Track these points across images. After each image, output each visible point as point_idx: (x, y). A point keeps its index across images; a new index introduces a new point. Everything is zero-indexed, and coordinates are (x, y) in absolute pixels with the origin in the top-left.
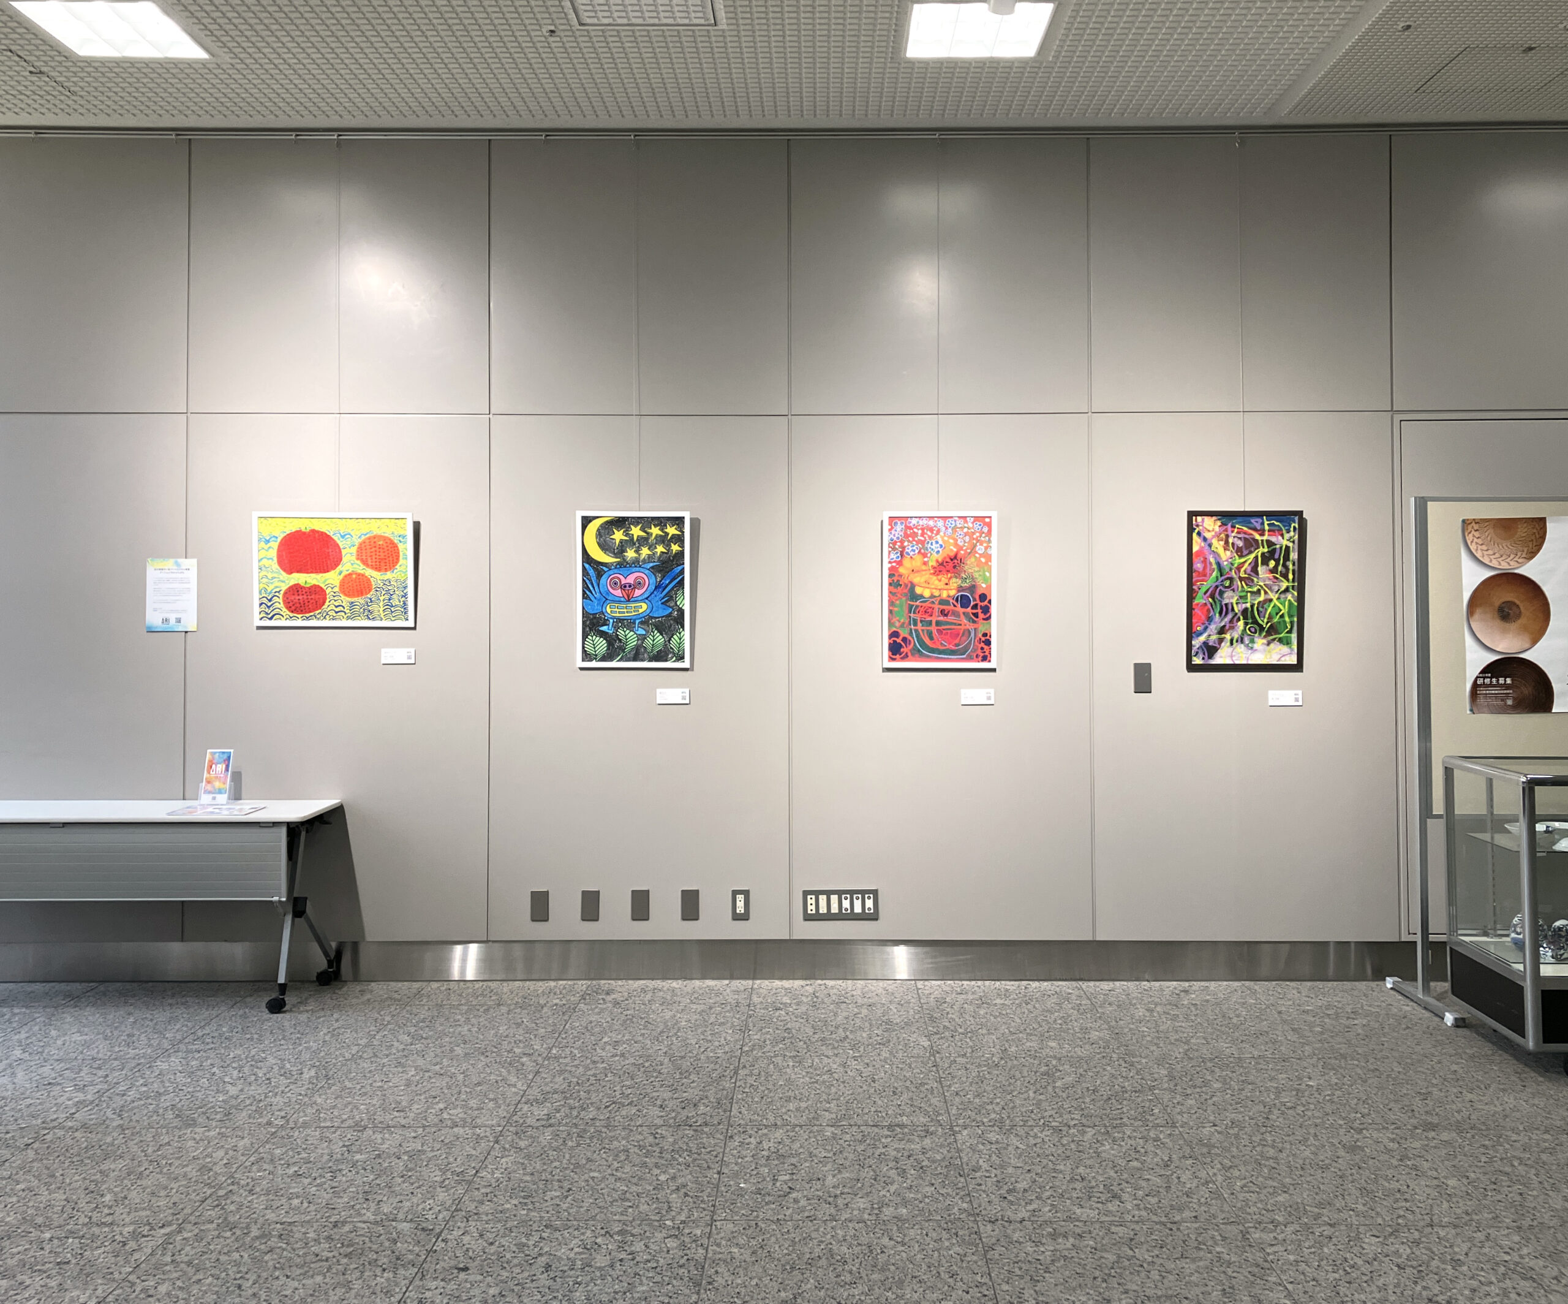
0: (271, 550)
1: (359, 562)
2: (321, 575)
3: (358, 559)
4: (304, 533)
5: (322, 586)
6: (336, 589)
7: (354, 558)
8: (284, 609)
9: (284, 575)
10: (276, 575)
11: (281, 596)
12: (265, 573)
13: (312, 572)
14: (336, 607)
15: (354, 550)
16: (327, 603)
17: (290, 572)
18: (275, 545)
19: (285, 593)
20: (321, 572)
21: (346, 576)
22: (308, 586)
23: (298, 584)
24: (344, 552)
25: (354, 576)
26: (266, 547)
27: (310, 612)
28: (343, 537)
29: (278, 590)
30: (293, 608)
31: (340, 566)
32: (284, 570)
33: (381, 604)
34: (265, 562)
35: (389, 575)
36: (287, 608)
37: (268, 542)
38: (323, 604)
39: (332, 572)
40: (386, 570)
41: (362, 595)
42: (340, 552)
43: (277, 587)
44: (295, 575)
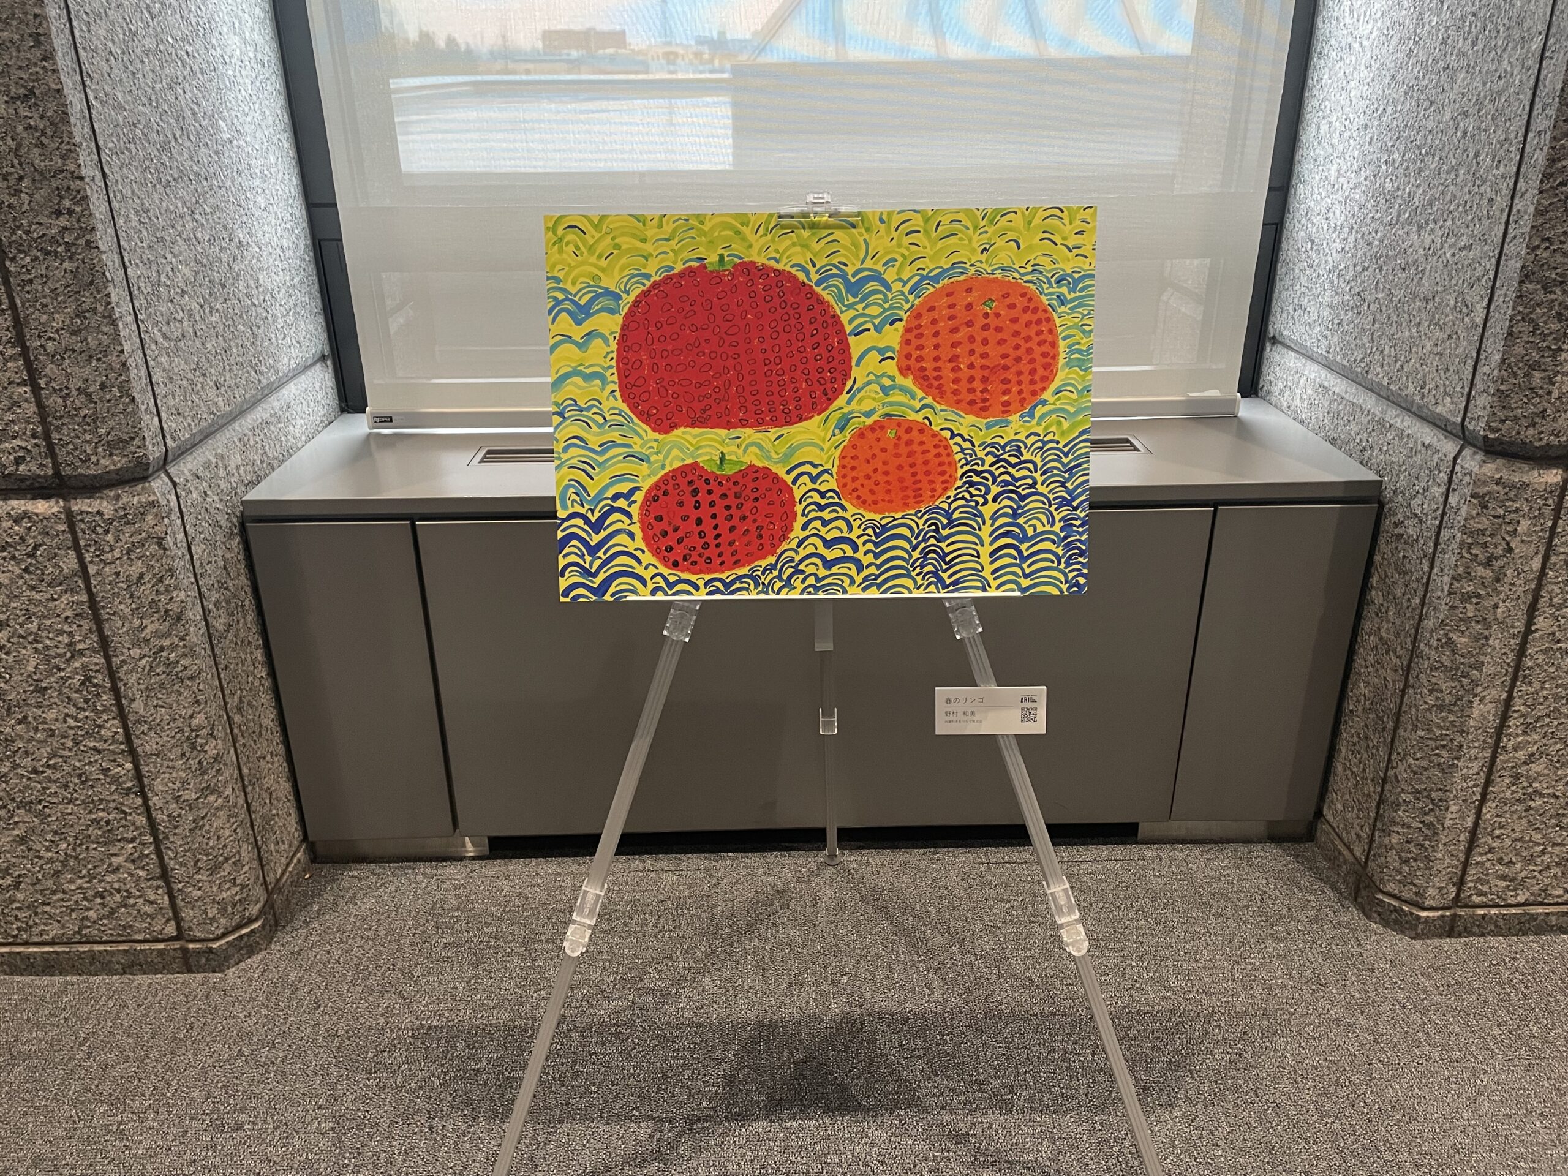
0: (598, 342)
1: (908, 382)
2: (775, 432)
3: (904, 371)
4: (715, 278)
5: (780, 471)
6: (830, 483)
7: (891, 367)
8: (647, 558)
9: (644, 436)
10: (614, 435)
11: (635, 510)
12: (576, 429)
13: (743, 423)
14: (828, 544)
15: (893, 337)
16: (797, 533)
17: (663, 425)
18: (610, 324)
19: (652, 498)
20: (776, 423)
21: (861, 434)
22: (729, 470)
23: (695, 466)
24: (856, 346)
25: (891, 434)
26: (578, 332)
27: (737, 564)
28: (854, 288)
29: (624, 488)
30: (679, 551)
31: (843, 399)
32: (646, 418)
33: (985, 532)
34: (575, 388)
35: (1015, 427)
36: (656, 553)
37: (581, 313)
38: (784, 537)
39: (817, 419)
40: (1006, 409)
41: (918, 498)
42: (845, 349)
43: (618, 478)
44: (685, 435)
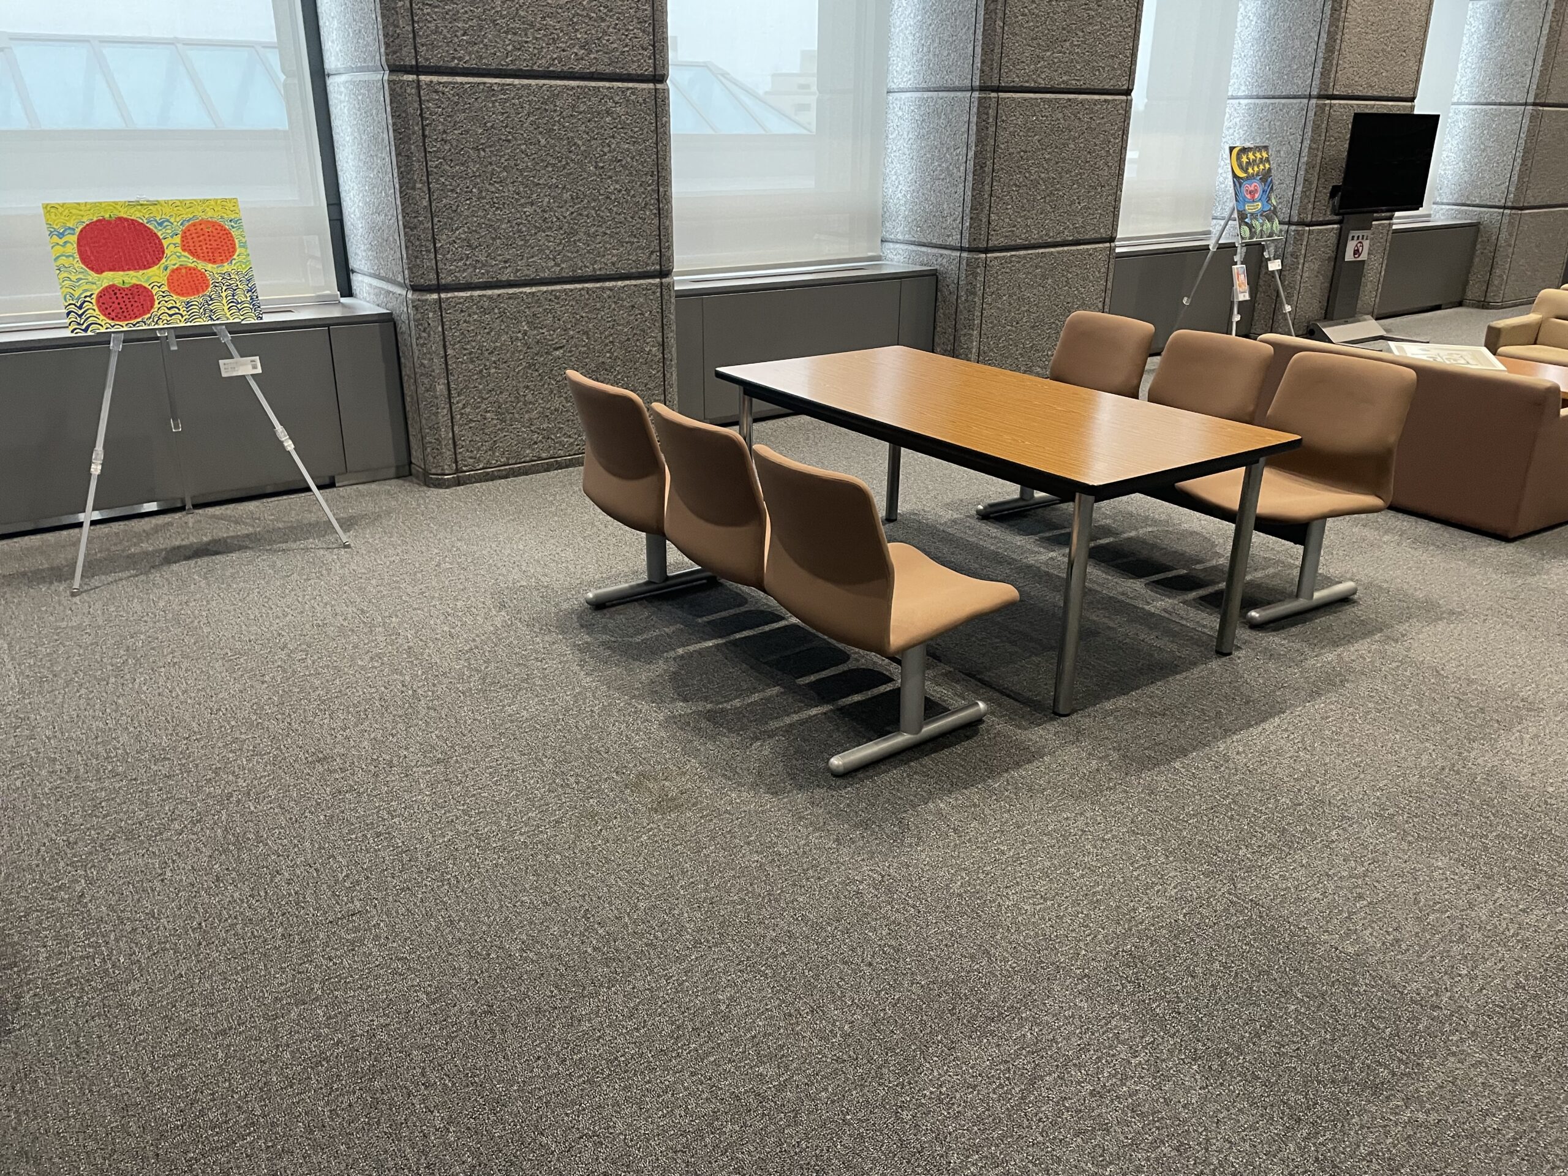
0: (68, 245)
1: (186, 254)
2: (141, 272)
3: (184, 250)
4: (109, 222)
5: (146, 285)
6: (165, 288)
7: (179, 249)
8: (102, 317)
9: (93, 276)
10: (81, 276)
11: (94, 301)
12: (66, 275)
13: (129, 269)
14: (169, 309)
15: (177, 240)
16: (156, 305)
17: (99, 271)
18: (74, 238)
19: (99, 297)
20: (140, 269)
21: (173, 271)
22: (127, 286)
23: (113, 285)
24: (165, 243)
25: (184, 271)
26: (61, 242)
27: (136, 317)
28: (160, 224)
29: (88, 294)
30: (113, 315)
31: (164, 260)
32: (92, 269)
33: (224, 301)
34: (63, 260)
35: (226, 267)
36: (105, 315)
37: (61, 235)
38: (152, 307)
39: (156, 267)
40: (222, 261)
41: (198, 292)
42: (161, 244)
43: (86, 291)
44: (109, 274)
